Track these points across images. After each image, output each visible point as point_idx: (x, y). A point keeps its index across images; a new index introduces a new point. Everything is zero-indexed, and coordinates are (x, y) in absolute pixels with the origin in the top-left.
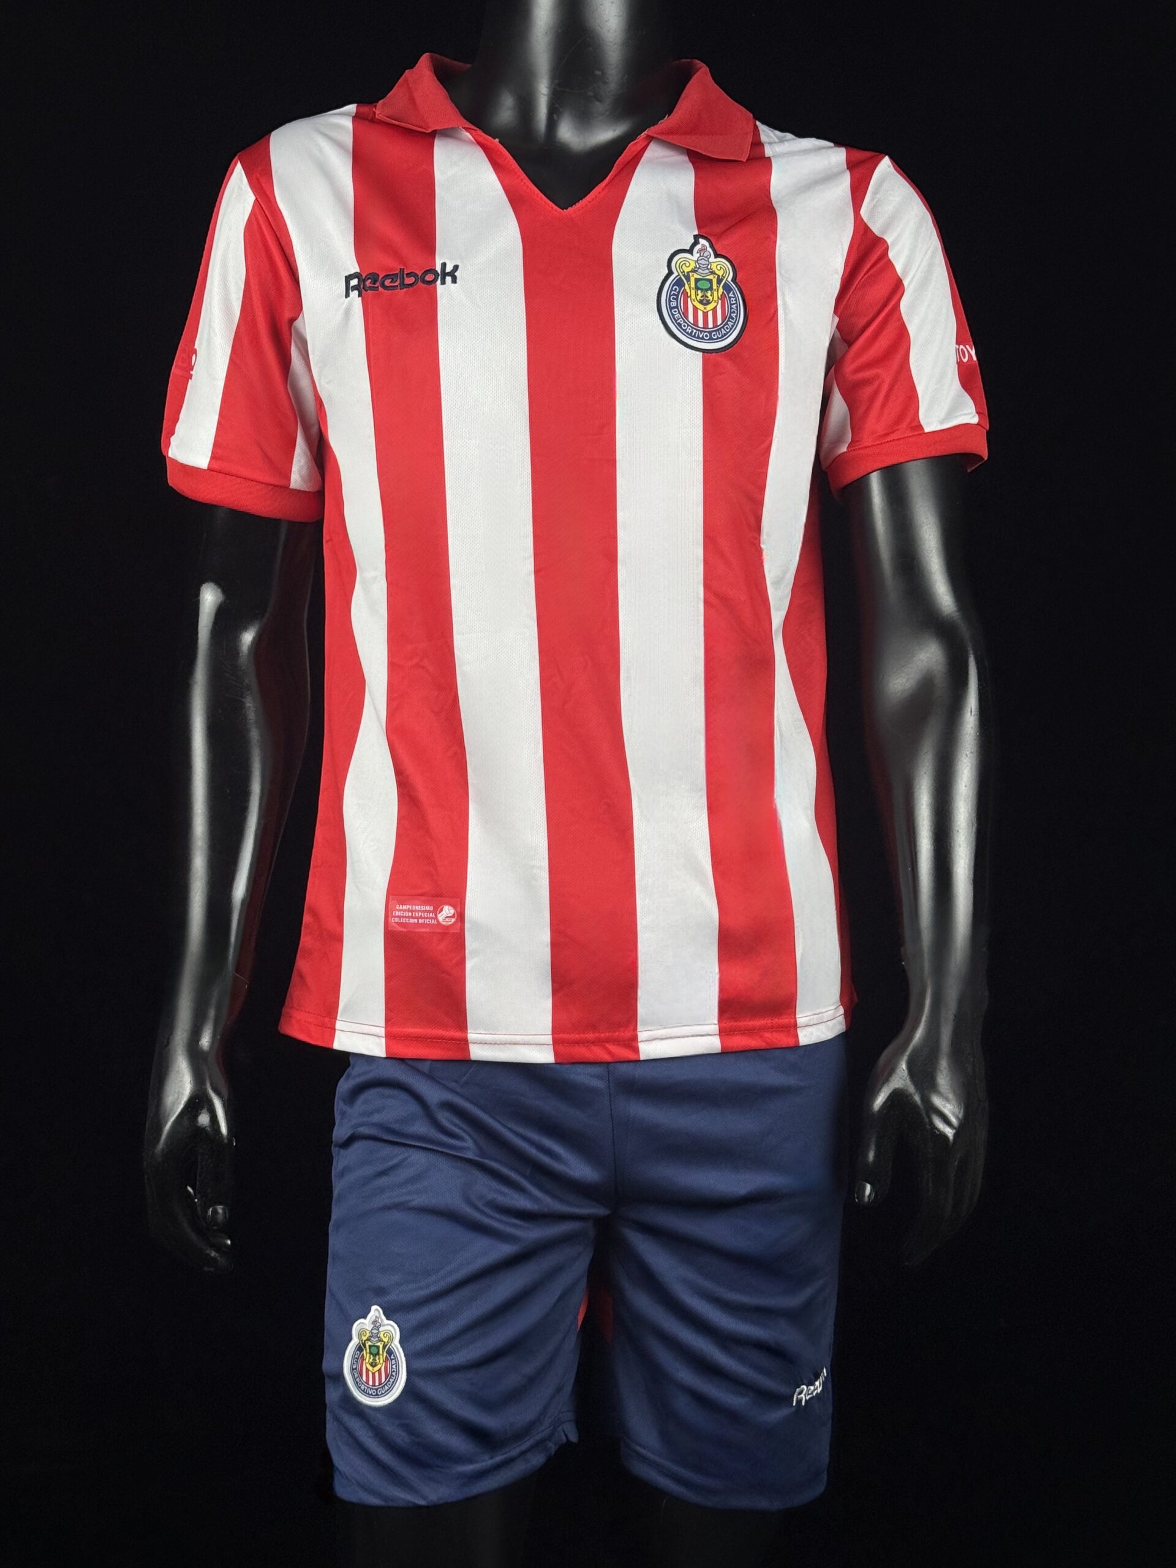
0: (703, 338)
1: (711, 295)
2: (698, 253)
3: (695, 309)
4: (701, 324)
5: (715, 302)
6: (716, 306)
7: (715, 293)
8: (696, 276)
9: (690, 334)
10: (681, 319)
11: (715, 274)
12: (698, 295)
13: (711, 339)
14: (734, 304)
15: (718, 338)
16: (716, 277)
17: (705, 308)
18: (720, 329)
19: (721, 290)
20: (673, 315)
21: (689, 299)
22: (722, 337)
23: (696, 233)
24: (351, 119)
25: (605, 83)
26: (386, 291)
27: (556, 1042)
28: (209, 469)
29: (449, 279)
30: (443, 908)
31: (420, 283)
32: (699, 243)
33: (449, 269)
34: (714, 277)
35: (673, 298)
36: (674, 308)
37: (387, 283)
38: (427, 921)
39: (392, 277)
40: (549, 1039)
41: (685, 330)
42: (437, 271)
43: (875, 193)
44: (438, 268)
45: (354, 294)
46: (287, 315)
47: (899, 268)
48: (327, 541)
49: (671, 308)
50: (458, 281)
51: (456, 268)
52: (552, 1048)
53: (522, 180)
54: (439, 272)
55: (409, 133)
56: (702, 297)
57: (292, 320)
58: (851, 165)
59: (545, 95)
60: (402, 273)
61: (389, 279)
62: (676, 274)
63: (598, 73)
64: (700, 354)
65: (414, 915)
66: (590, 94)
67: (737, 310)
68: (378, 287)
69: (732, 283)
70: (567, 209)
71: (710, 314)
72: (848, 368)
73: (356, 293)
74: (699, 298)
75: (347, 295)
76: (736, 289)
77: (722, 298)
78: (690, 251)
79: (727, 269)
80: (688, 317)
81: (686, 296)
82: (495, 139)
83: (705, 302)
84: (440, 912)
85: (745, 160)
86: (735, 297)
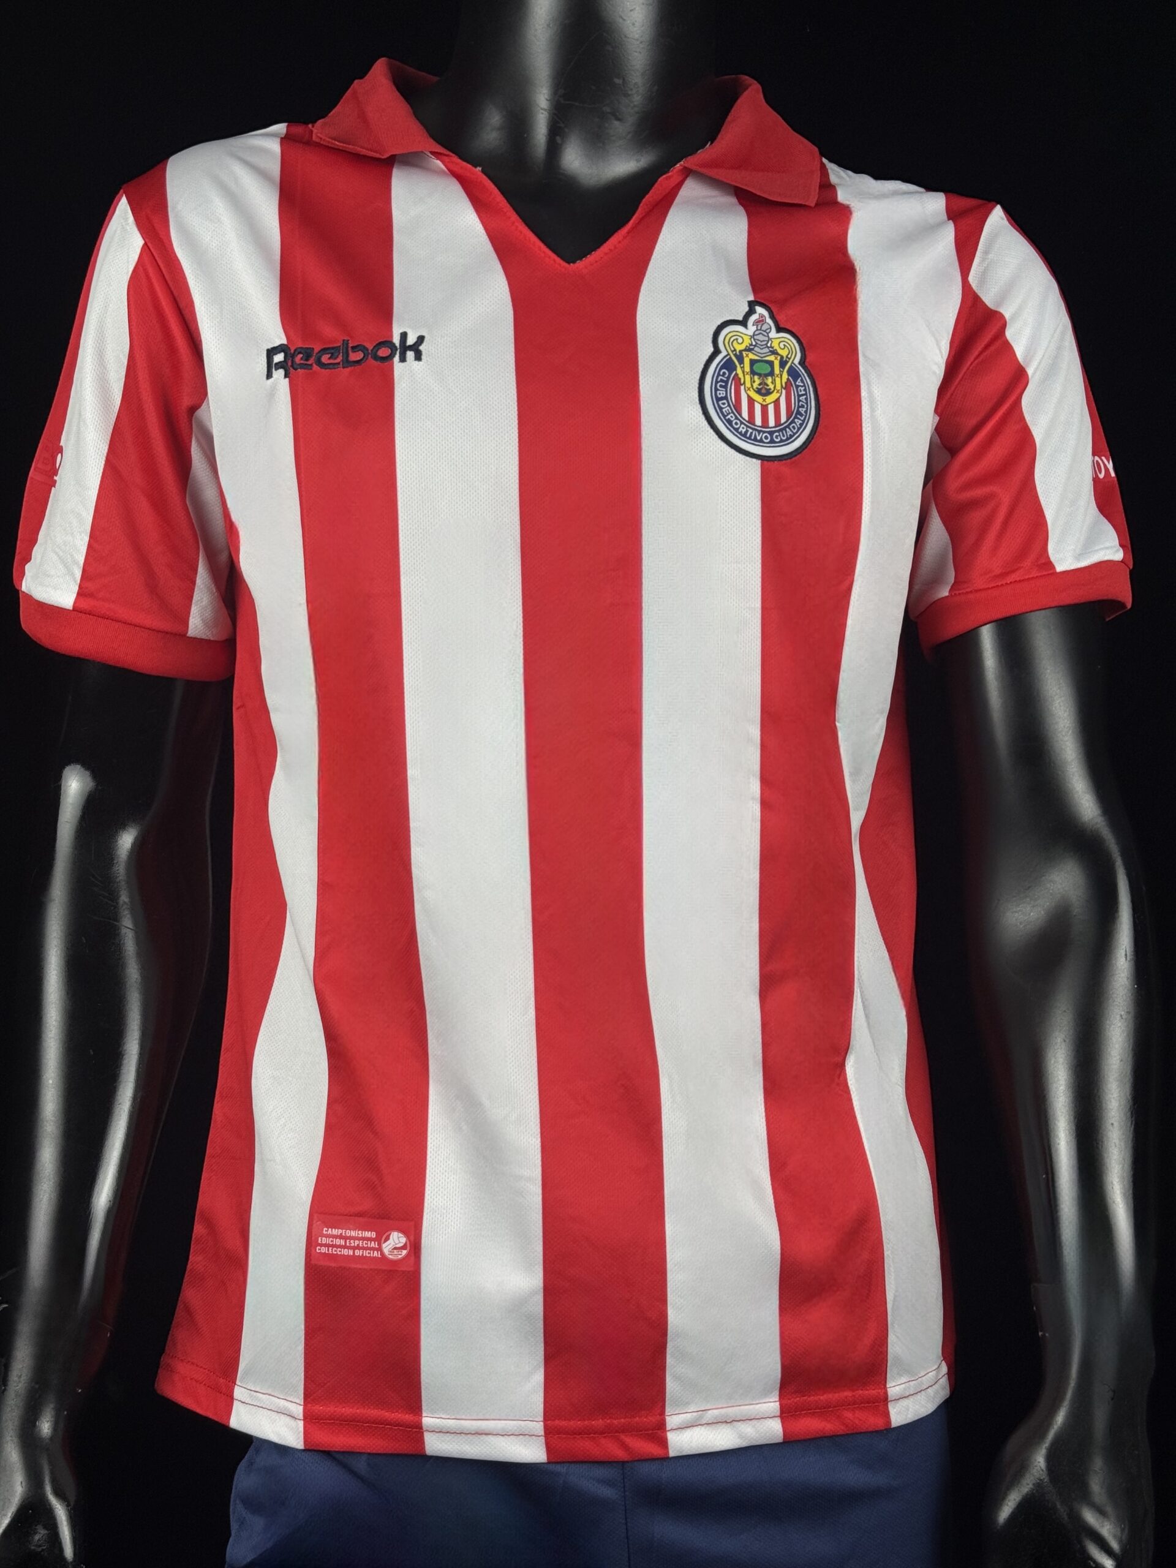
0: (761, 441)
1: (772, 383)
2: (753, 325)
3: (751, 402)
4: (758, 421)
5: (778, 392)
6: (779, 398)
7: (778, 380)
8: (752, 356)
9: (745, 435)
10: (732, 415)
11: (777, 354)
12: (754, 382)
13: (772, 441)
14: (803, 395)
15: (782, 441)
16: (779, 358)
17: (764, 400)
18: (785, 429)
19: (785, 376)
20: (721, 409)
21: (742, 388)
22: (788, 439)
23: (751, 298)
24: (278, 140)
25: (626, 95)
26: (323, 370)
27: (550, 1433)
28: (75, 609)
29: (410, 355)
30: (390, 1234)
31: (371, 361)
32: (755, 312)
33: (411, 340)
34: (776, 358)
35: (721, 386)
36: (722, 399)
37: (325, 359)
38: (366, 1253)
39: (333, 351)
40: (539, 1427)
41: (737, 430)
42: (394, 345)
43: (986, 252)
44: (396, 340)
45: (279, 374)
46: (186, 402)
47: (1020, 351)
48: (238, 708)
49: (718, 399)
50: (423, 357)
51: (421, 339)
52: (543, 1441)
53: (513, 223)
54: (398, 344)
55: (359, 160)
56: (760, 385)
57: (193, 409)
58: (952, 214)
59: (545, 110)
60: (345, 346)
61: (327, 354)
62: (724, 353)
63: (617, 81)
64: (757, 463)
65: (348, 1244)
66: (607, 109)
67: (807, 403)
68: (311, 365)
69: (799, 366)
70: (574, 262)
71: (771, 408)
72: (952, 484)
73: (281, 372)
74: (755, 385)
75: (269, 376)
76: (805, 375)
77: (787, 387)
78: (744, 323)
79: (792, 345)
80: (741, 410)
81: (738, 383)
82: (476, 167)
83: (764, 391)
84: (385, 1242)
85: (813, 205)
86: (804, 386)
